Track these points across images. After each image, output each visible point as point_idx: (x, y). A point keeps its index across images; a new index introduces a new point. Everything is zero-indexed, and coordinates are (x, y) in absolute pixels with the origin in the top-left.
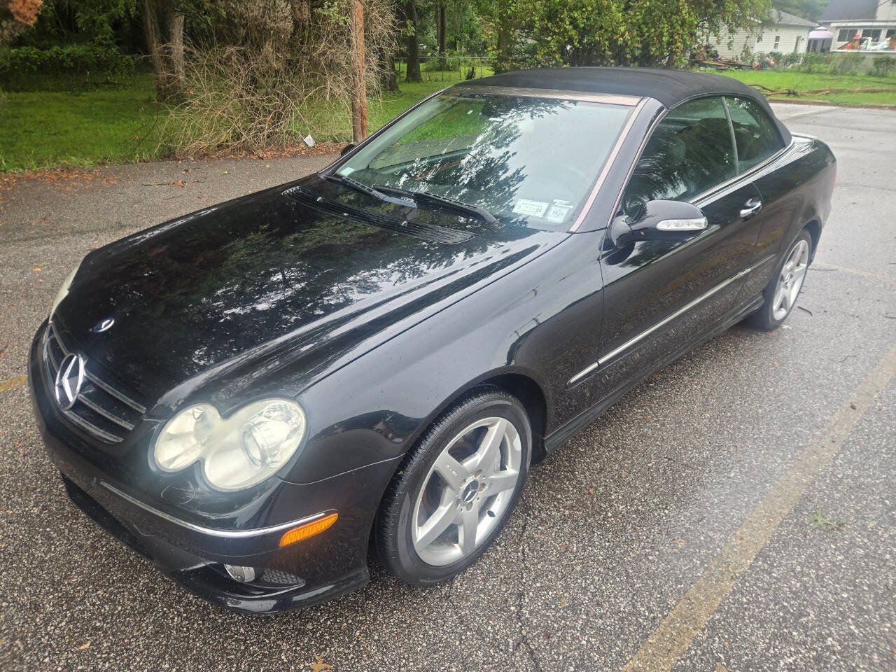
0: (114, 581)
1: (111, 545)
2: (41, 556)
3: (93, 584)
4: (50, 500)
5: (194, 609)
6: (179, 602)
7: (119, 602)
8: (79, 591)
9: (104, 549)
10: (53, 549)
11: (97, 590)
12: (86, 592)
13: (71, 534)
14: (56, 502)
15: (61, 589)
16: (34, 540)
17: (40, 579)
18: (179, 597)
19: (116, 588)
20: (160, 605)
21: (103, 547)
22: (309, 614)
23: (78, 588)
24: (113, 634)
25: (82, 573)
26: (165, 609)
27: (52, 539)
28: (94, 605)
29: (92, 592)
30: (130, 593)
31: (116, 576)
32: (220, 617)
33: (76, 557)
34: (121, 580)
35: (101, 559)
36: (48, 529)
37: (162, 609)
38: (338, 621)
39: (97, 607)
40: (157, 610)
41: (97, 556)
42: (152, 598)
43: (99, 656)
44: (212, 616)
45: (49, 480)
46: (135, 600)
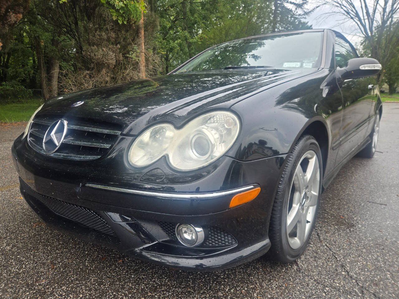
0: (72, 281)
1: (65, 261)
2: (16, 271)
3: (58, 283)
4: (17, 242)
5: (135, 291)
6: (123, 288)
7: (79, 292)
8: (48, 289)
9: (61, 264)
10: (24, 267)
11: (61, 287)
12: (53, 289)
13: (35, 258)
14: (21, 243)
15: (35, 288)
16: (9, 263)
17: (18, 284)
18: (122, 285)
19: (75, 284)
20: (110, 291)
21: (59, 263)
22: (216, 287)
23: (47, 287)
25: (48, 278)
26: (114, 293)
27: (22, 261)
28: (61, 295)
29: (58, 288)
30: (86, 287)
31: (73, 278)
32: (156, 294)
33: (42, 269)
34: (77, 279)
35: (60, 269)
36: (18, 257)
37: (112, 293)
38: (238, 289)
39: (64, 297)
40: (109, 294)
41: (56, 269)
42: (103, 288)
44: (149, 294)
45: (15, 233)
46: (90, 290)
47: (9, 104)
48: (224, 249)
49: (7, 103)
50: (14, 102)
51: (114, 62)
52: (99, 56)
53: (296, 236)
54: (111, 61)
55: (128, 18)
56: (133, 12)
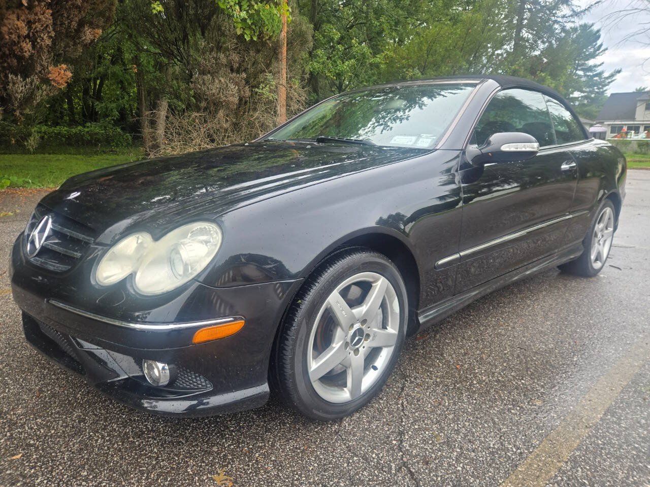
0: (52, 413)
1: (55, 390)
3: (34, 415)
4: (13, 361)
5: (116, 434)
6: (104, 429)
7: (54, 427)
8: (21, 419)
9: (49, 392)
10: (6, 391)
11: (36, 419)
12: (27, 420)
13: (24, 382)
14: (18, 362)
15: (7, 417)
18: (105, 426)
19: (53, 418)
20: (88, 431)
21: (48, 391)
22: (216, 440)
23: (21, 417)
24: (43, 450)
25: (27, 407)
26: (91, 433)
27: (8, 384)
28: (32, 428)
29: (32, 420)
30: (64, 422)
31: (55, 410)
32: (138, 441)
33: (25, 397)
34: (58, 412)
35: (45, 398)
36: (6, 378)
37: (89, 433)
38: (240, 446)
39: (33, 430)
40: (84, 434)
41: (42, 397)
42: (82, 426)
43: (27, 464)
44: (131, 439)
45: (16, 349)
46: (67, 426)
47: (97, 155)
48: (193, 393)
49: (96, 153)
50: (105, 152)
51: (236, 100)
52: (214, 91)
53: (346, 387)
54: (231, 99)
55: (260, 31)
56: (267, 23)
